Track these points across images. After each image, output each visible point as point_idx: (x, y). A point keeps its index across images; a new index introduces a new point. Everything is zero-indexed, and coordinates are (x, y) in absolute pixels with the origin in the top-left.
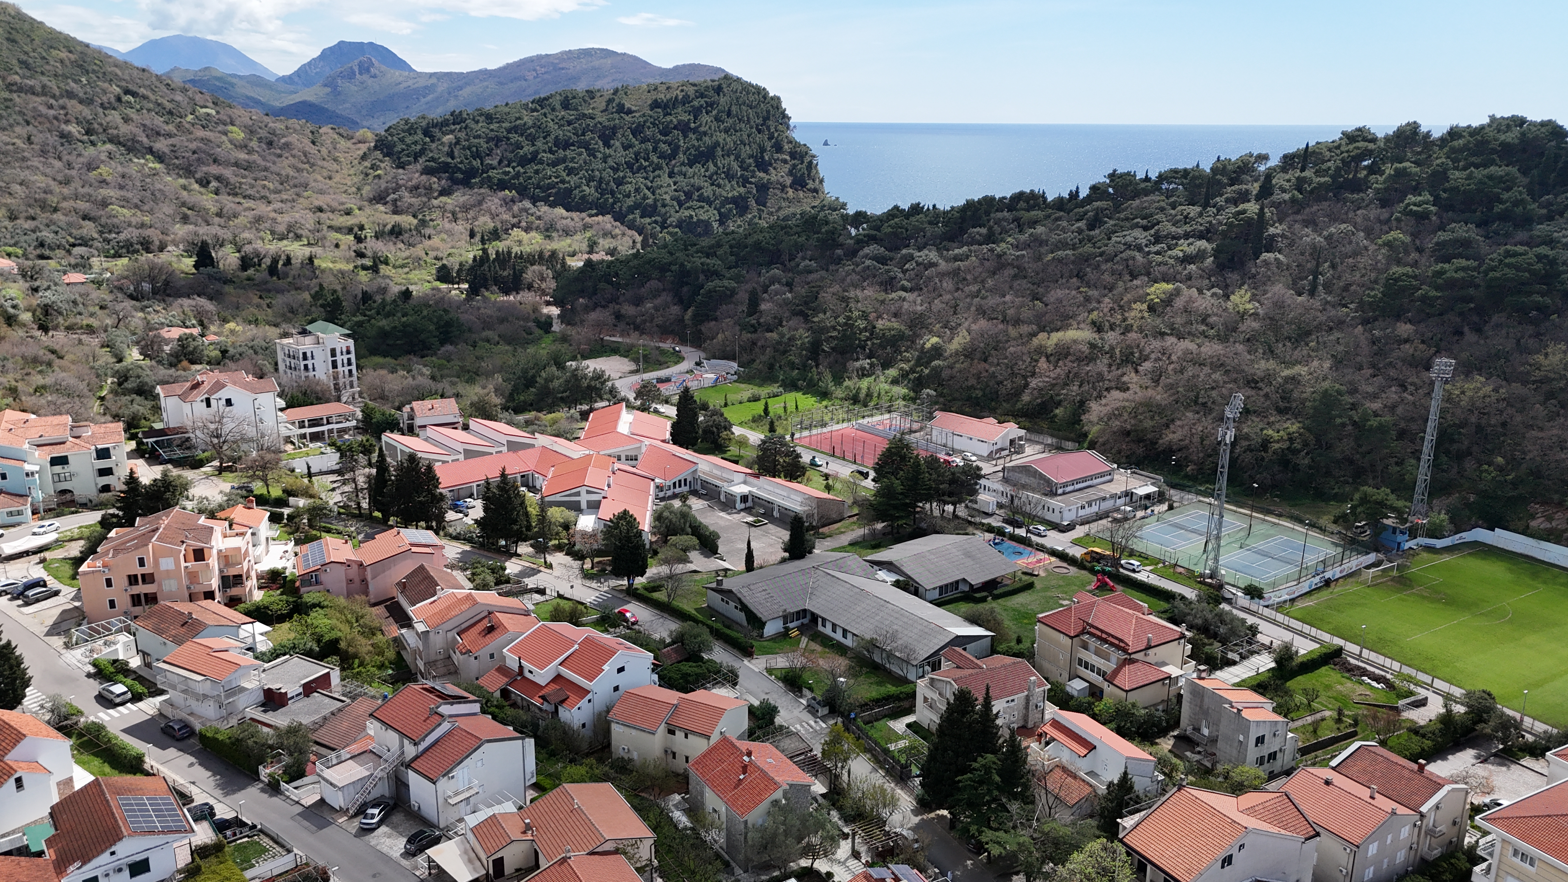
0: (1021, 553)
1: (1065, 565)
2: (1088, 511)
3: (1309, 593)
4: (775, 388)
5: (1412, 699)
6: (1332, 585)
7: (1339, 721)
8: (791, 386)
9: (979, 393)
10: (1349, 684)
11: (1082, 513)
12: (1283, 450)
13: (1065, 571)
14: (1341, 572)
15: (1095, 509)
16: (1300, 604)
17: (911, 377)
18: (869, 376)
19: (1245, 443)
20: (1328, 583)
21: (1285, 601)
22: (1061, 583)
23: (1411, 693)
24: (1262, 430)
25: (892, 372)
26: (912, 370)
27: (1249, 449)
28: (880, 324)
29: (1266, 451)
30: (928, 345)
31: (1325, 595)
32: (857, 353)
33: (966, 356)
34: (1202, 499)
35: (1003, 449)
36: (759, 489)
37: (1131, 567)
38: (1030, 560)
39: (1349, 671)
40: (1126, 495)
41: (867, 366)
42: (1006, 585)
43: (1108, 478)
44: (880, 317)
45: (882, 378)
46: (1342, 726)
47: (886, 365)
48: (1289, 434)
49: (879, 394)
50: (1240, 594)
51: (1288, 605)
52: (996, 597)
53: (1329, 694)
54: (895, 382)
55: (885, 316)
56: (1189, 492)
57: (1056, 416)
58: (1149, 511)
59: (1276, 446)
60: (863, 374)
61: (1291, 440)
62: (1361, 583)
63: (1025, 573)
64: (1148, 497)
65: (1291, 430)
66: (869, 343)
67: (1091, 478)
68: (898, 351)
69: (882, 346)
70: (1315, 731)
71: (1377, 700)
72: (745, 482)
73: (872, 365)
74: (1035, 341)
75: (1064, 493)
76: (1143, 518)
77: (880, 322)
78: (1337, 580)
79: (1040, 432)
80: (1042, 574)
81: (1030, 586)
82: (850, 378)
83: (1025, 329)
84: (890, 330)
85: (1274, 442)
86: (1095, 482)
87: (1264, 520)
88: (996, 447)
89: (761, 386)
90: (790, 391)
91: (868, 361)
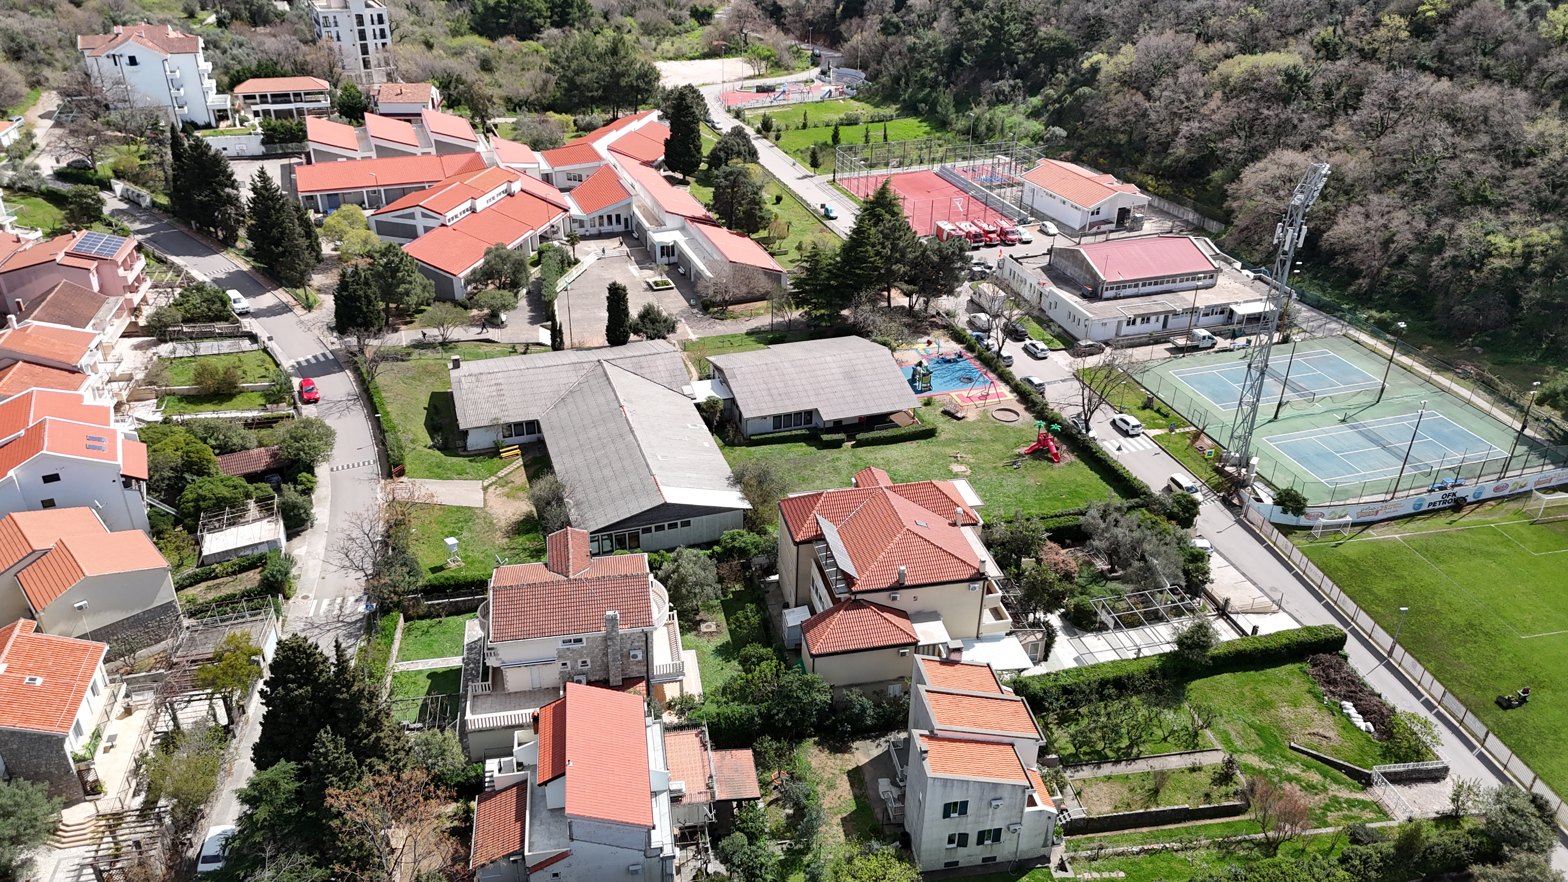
0: (970, 380)
1: (1020, 408)
2: (1140, 328)
3: (1409, 517)
4: (890, 110)
5: (1411, 765)
6: (1468, 509)
7: (1224, 777)
8: (910, 109)
9: (1123, 138)
10: (1309, 708)
11: (1126, 330)
12: (1505, 271)
13: (1013, 417)
14: (1496, 489)
15: (1155, 326)
16: (1373, 534)
17: (1051, 108)
18: (1004, 102)
19: (1449, 253)
20: (1458, 505)
21: (1345, 525)
22: (987, 436)
23: (1418, 752)
24: (1487, 234)
25: (1036, 101)
26: (1059, 100)
27: (1454, 262)
28: (1044, 30)
29: (1478, 270)
30: (1086, 65)
31: (1438, 524)
32: (1003, 70)
33: (1124, 83)
34: (1352, 332)
35: (1107, 222)
36: (692, 240)
37: (1124, 427)
38: (973, 393)
39: (1330, 682)
40: (1222, 312)
41: (1007, 89)
42: (897, 426)
43: (1208, 281)
44: (1047, 20)
45: (1022, 108)
46: (1217, 791)
47: (1033, 91)
48: (1528, 246)
49: (1002, 130)
50: (1268, 501)
51: (1347, 533)
52: (860, 444)
53: (1256, 720)
54: (1035, 114)
55: (1053, 21)
56: (1341, 318)
57: (1210, 181)
58: (1241, 341)
59: (1497, 263)
60: (1001, 99)
61: (1528, 255)
62: (1524, 515)
63: (946, 413)
64: (1254, 319)
65: (1535, 240)
66: (1021, 57)
67: (1173, 278)
68: (1053, 71)
69: (1035, 63)
70: (1156, 792)
71: (1337, 751)
72: (682, 229)
73: (1013, 88)
74: (1224, 67)
75: (1115, 298)
76: (1225, 350)
77: (1043, 29)
78: (1481, 502)
79: (1181, 203)
80: (972, 415)
81: (929, 434)
82: (978, 104)
83: (1218, 47)
84: (1050, 39)
85: (1501, 256)
86: (1179, 285)
87: (1429, 381)
88: (1096, 218)
89: (877, 106)
90: (907, 116)
91: (1012, 82)
